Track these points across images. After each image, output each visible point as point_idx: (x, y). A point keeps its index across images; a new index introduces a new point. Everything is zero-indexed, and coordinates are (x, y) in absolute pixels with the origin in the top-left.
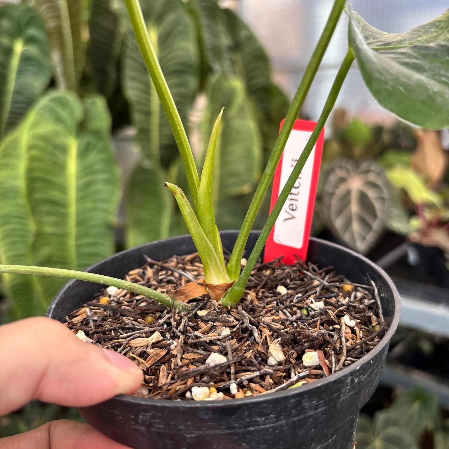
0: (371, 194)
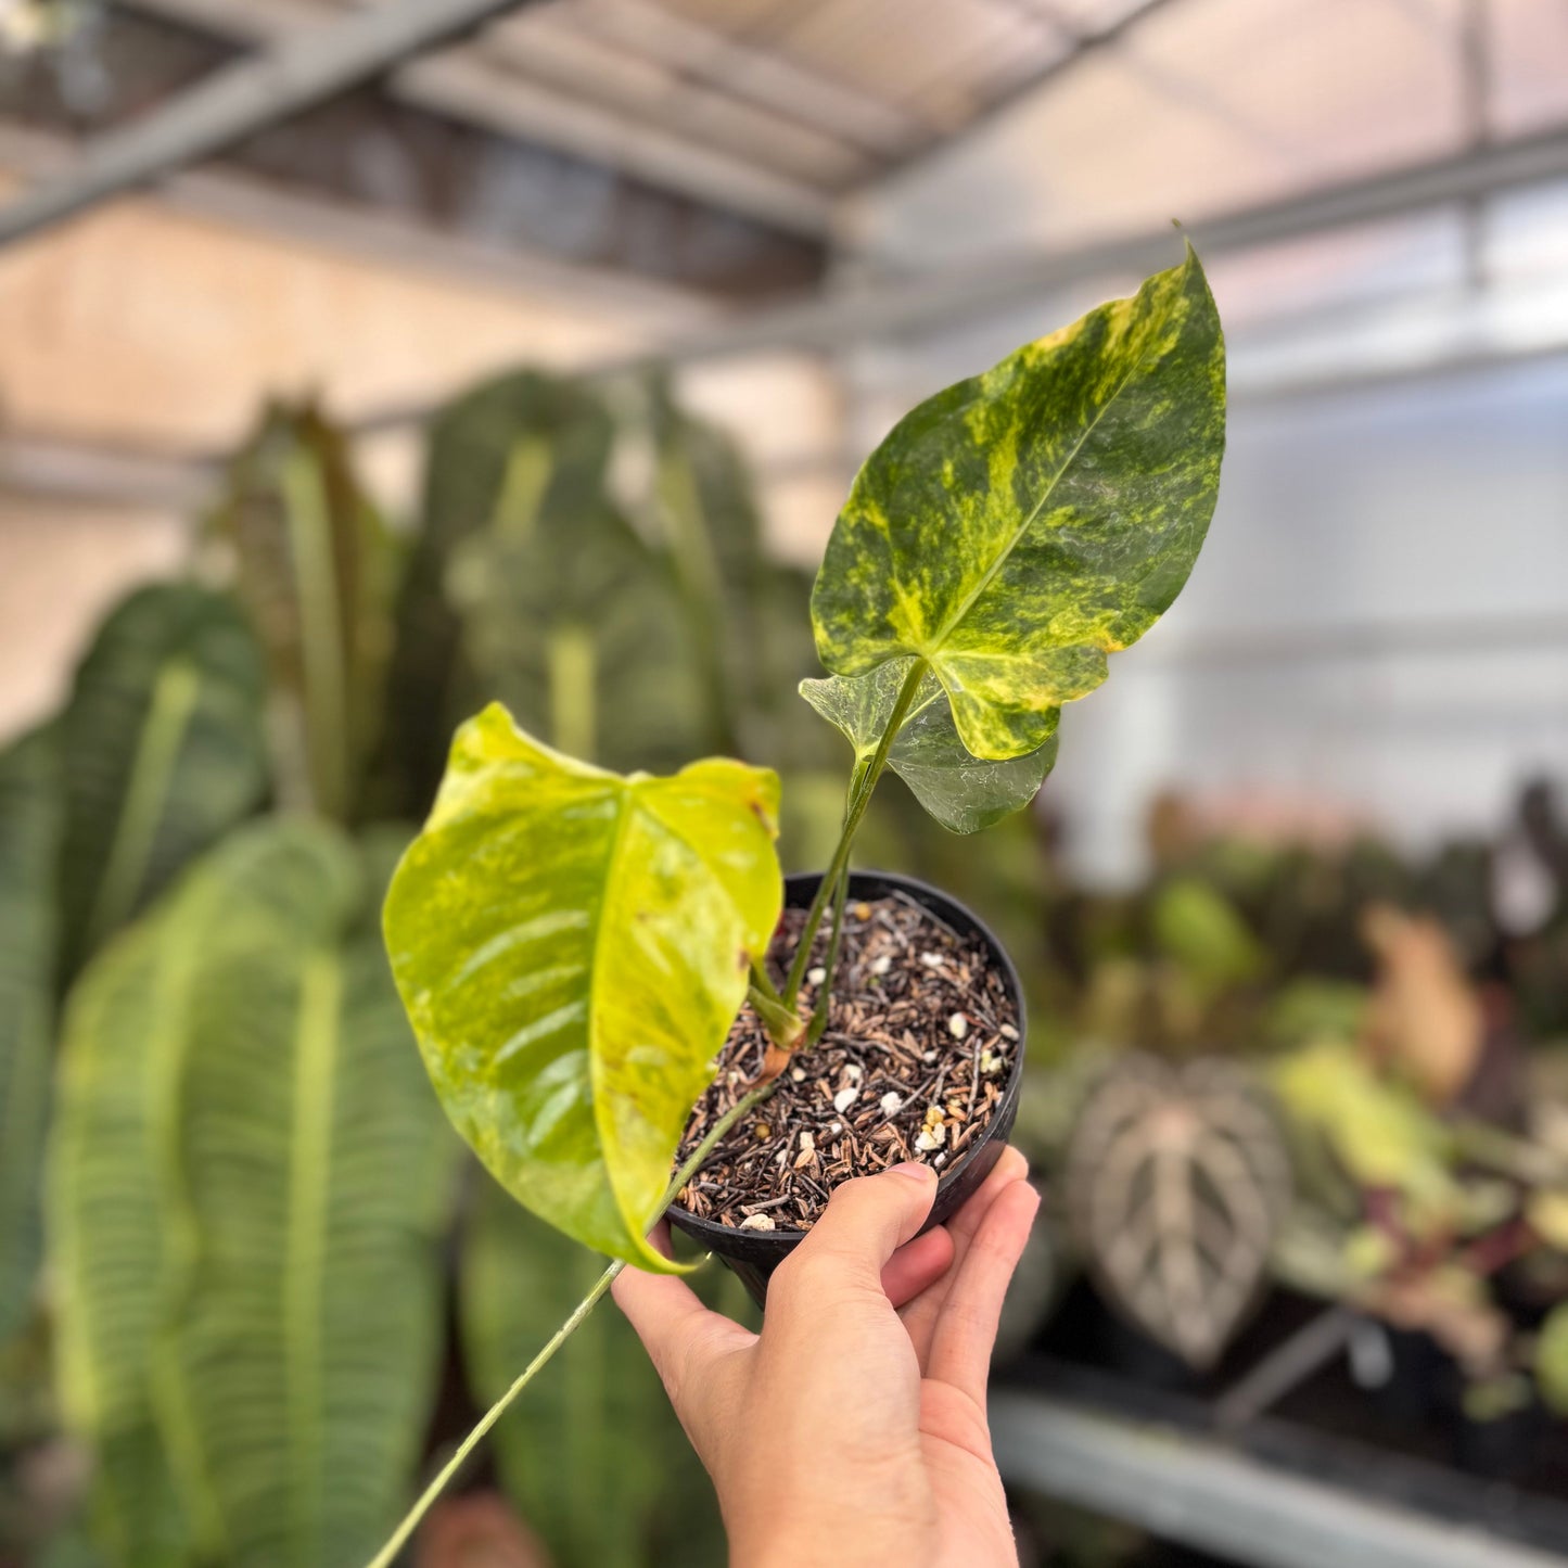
0: (1225, 1165)
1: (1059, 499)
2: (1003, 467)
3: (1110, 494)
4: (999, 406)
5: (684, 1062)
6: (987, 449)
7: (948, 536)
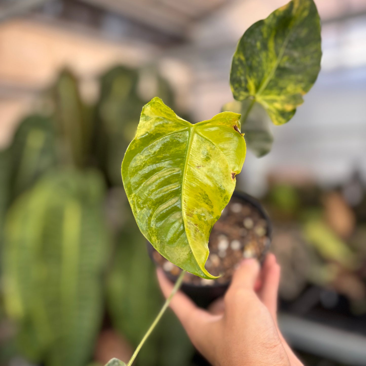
1: (284, 55)
2: (271, 44)
3: (296, 54)
4: (270, 27)
5: (211, 213)
6: (267, 39)
7: (260, 63)
